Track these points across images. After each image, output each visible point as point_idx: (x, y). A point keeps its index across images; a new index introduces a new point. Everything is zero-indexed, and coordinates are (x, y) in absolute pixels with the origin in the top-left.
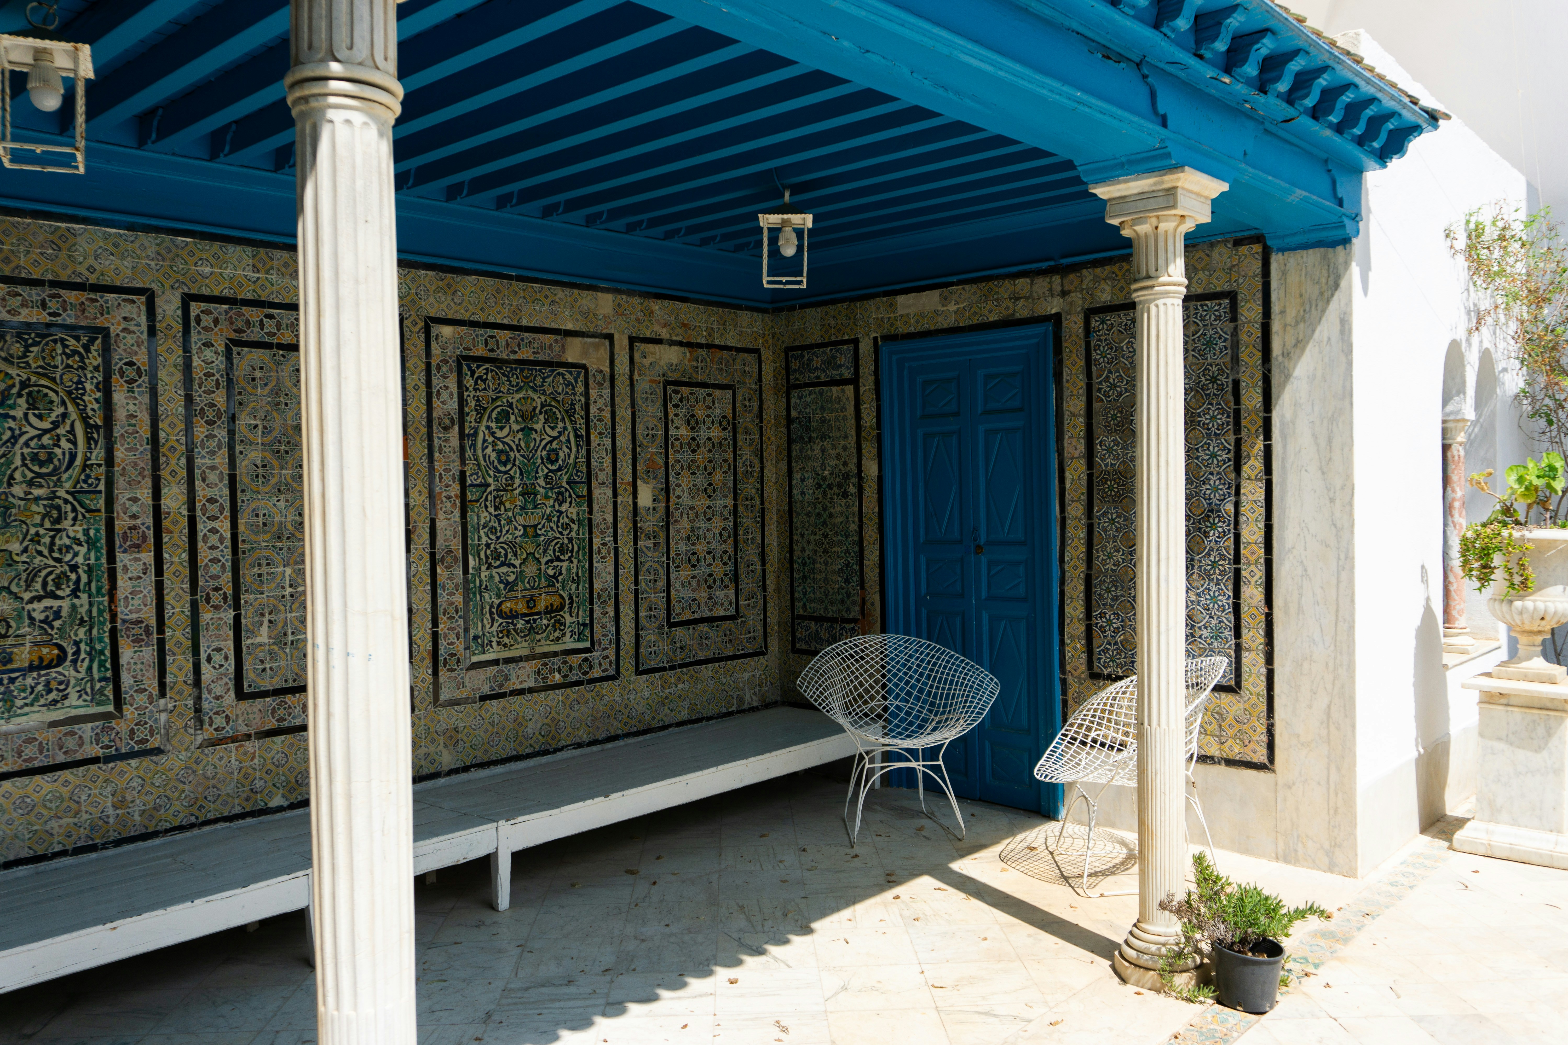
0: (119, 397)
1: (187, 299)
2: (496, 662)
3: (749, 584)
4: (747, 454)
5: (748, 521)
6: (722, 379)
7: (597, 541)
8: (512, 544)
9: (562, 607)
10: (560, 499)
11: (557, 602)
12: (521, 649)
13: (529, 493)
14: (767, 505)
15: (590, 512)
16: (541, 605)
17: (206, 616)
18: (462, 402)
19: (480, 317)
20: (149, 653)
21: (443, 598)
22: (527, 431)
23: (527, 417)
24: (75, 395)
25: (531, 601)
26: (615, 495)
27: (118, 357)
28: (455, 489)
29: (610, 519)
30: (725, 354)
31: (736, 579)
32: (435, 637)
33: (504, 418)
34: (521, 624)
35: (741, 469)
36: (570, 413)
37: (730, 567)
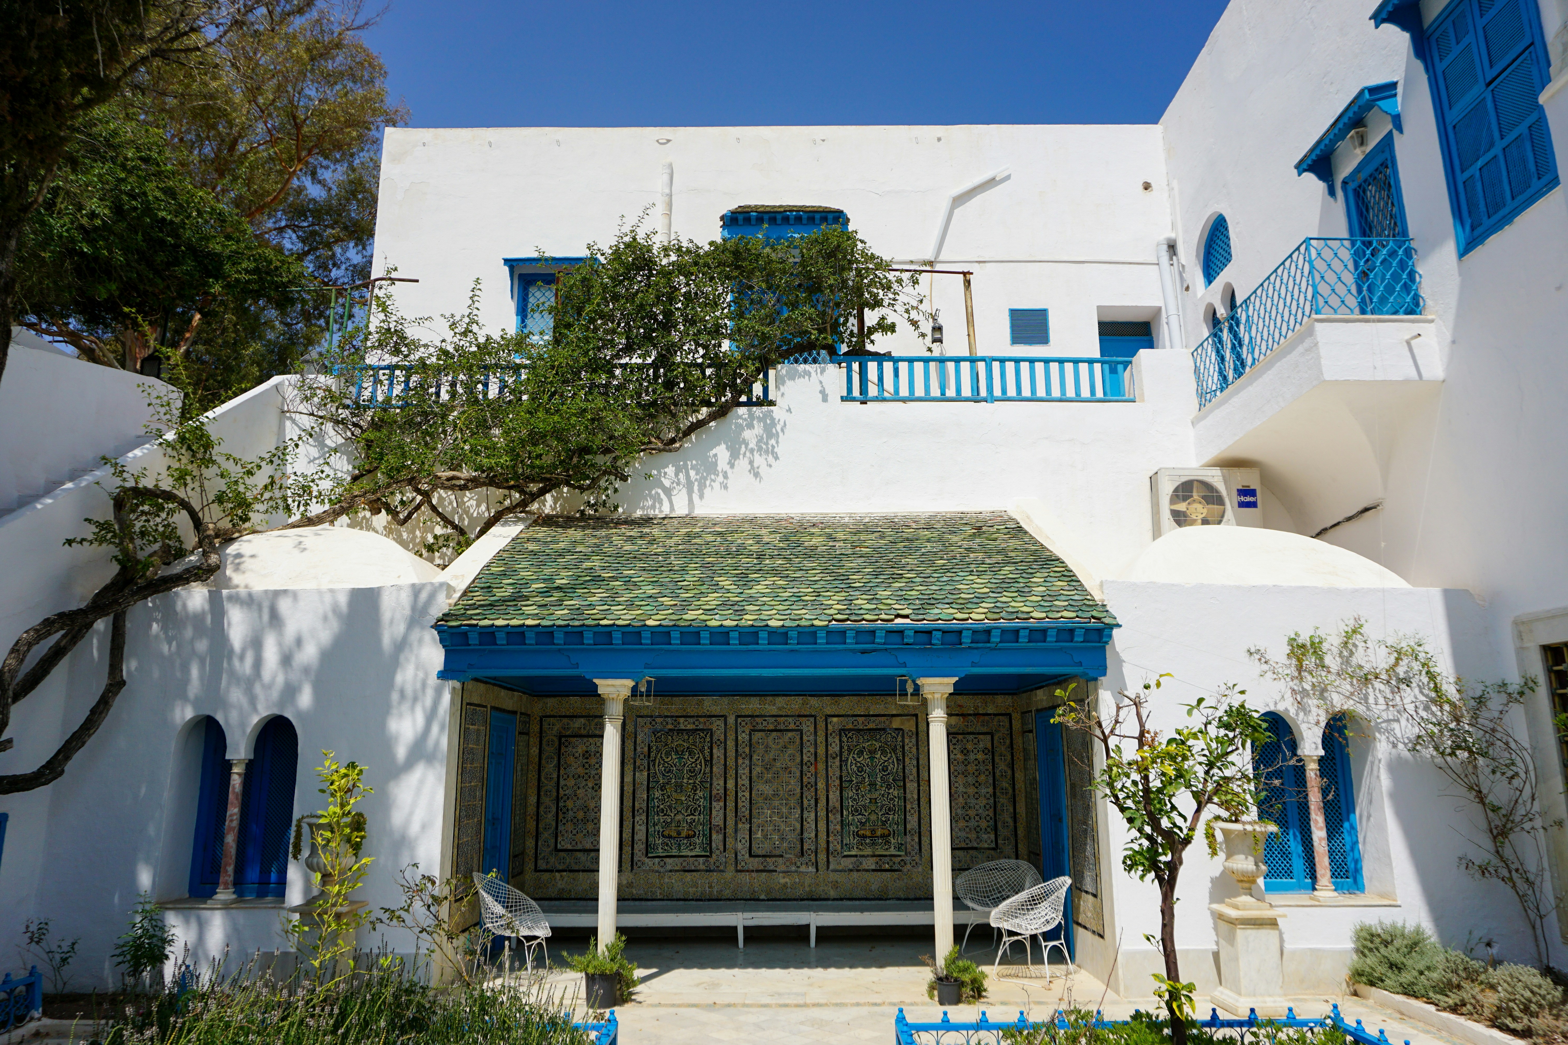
0: (715, 751)
1: (738, 717)
2: (856, 856)
3: (1003, 832)
4: (1002, 766)
5: (1003, 800)
6: (984, 730)
7: (908, 807)
8: (864, 806)
9: (889, 835)
10: (889, 787)
11: (886, 832)
12: (868, 851)
13: (873, 785)
14: (1017, 792)
15: (905, 793)
16: (879, 833)
17: (740, 826)
18: (841, 747)
19: (849, 713)
20: (721, 837)
21: (831, 827)
22: (872, 758)
23: (872, 752)
24: (702, 751)
25: (873, 831)
26: (919, 786)
27: (715, 738)
28: (838, 782)
29: (916, 797)
30: (987, 718)
31: (996, 829)
32: (828, 842)
33: (861, 753)
34: (868, 841)
35: (998, 774)
36: (894, 750)
37: (992, 823)
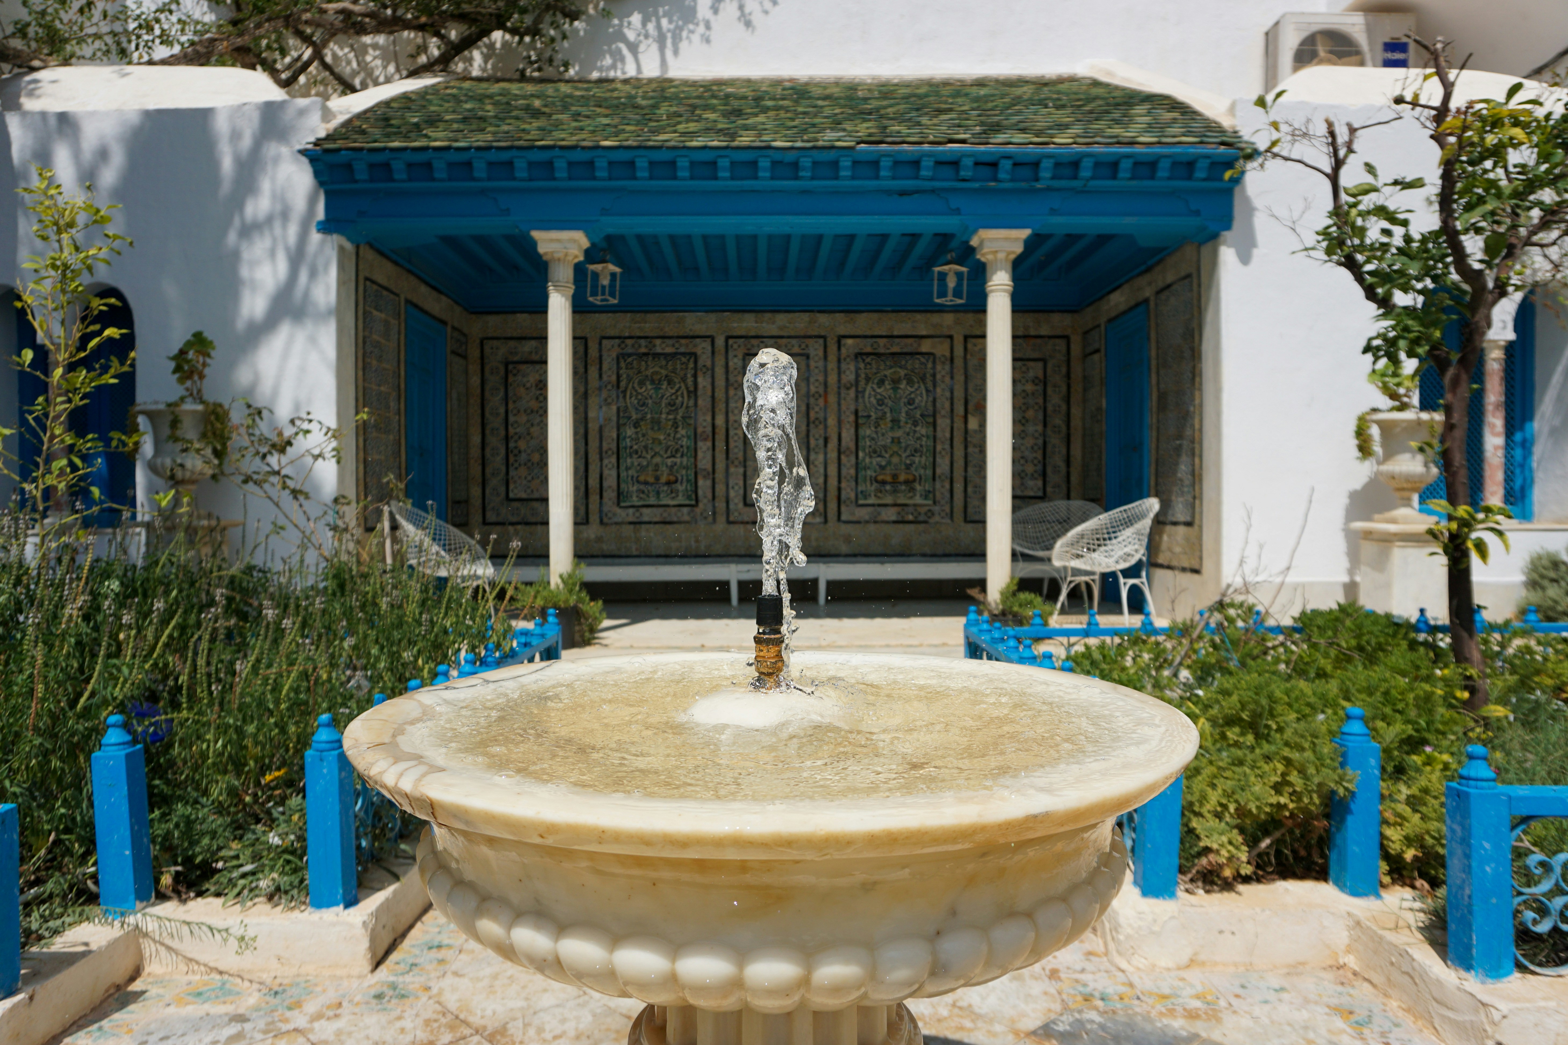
0: (700, 380)
1: (728, 338)
2: (873, 505)
3: (1052, 478)
4: (1055, 399)
5: (1056, 440)
6: (1036, 355)
7: (939, 447)
8: (885, 447)
9: (914, 481)
10: (915, 424)
11: (911, 478)
12: (889, 500)
13: (895, 422)
14: (1072, 431)
15: (935, 432)
16: (902, 479)
17: (732, 470)
18: (857, 376)
19: (869, 333)
20: (709, 483)
21: (844, 471)
22: (895, 389)
23: (896, 382)
24: (684, 379)
25: (895, 476)
26: (952, 422)
27: (700, 363)
28: (852, 418)
29: (948, 435)
30: (1039, 341)
31: (1044, 475)
32: (839, 489)
33: (881, 383)
34: (888, 487)
35: (1050, 408)
36: (923, 379)
37: (1040, 467)
